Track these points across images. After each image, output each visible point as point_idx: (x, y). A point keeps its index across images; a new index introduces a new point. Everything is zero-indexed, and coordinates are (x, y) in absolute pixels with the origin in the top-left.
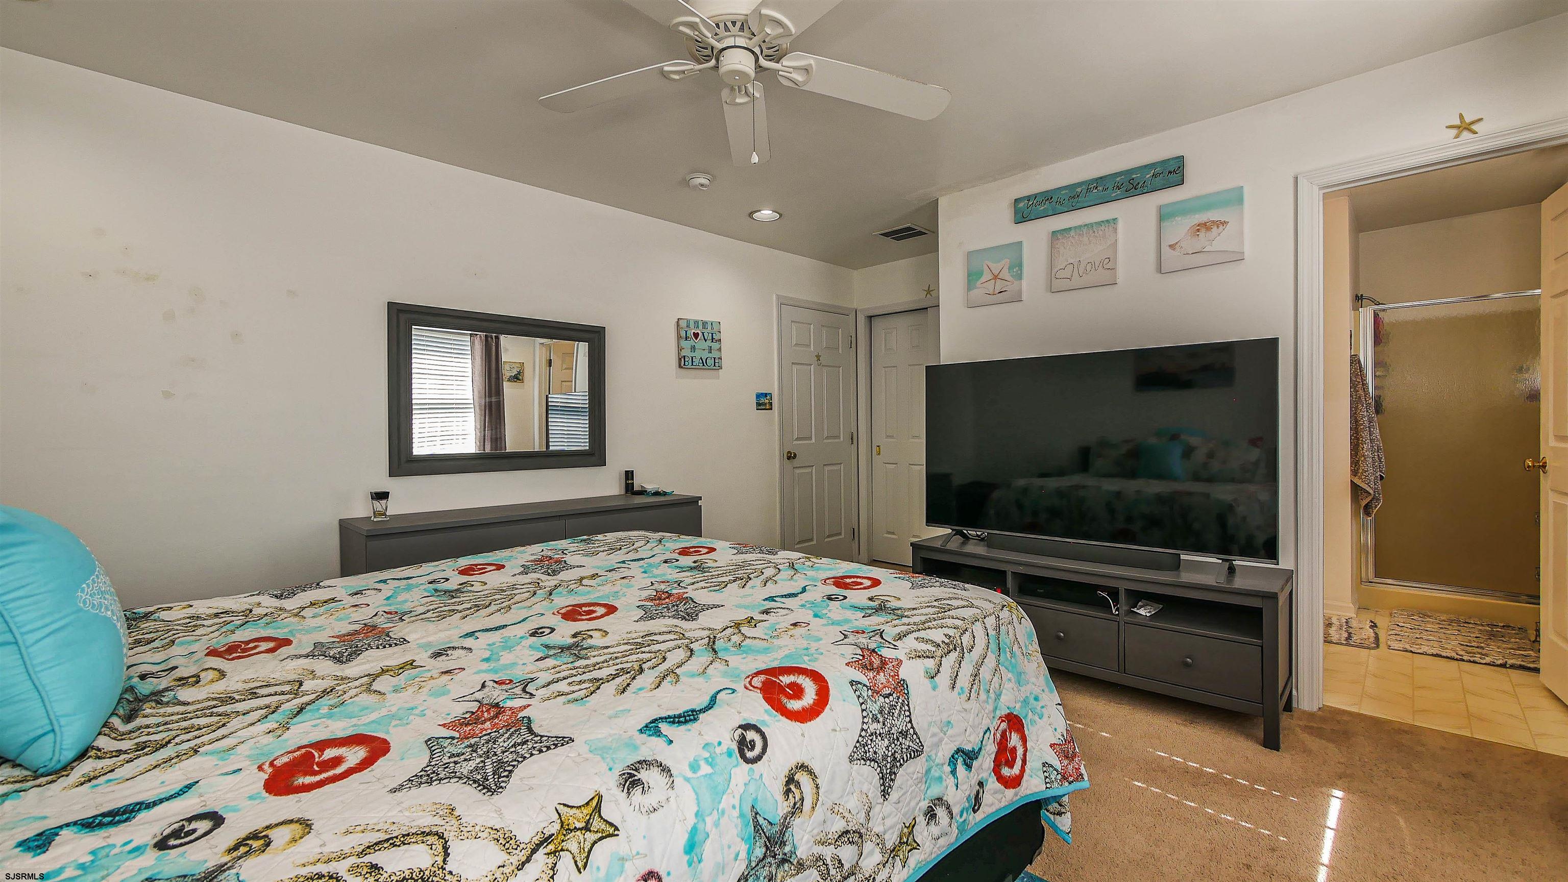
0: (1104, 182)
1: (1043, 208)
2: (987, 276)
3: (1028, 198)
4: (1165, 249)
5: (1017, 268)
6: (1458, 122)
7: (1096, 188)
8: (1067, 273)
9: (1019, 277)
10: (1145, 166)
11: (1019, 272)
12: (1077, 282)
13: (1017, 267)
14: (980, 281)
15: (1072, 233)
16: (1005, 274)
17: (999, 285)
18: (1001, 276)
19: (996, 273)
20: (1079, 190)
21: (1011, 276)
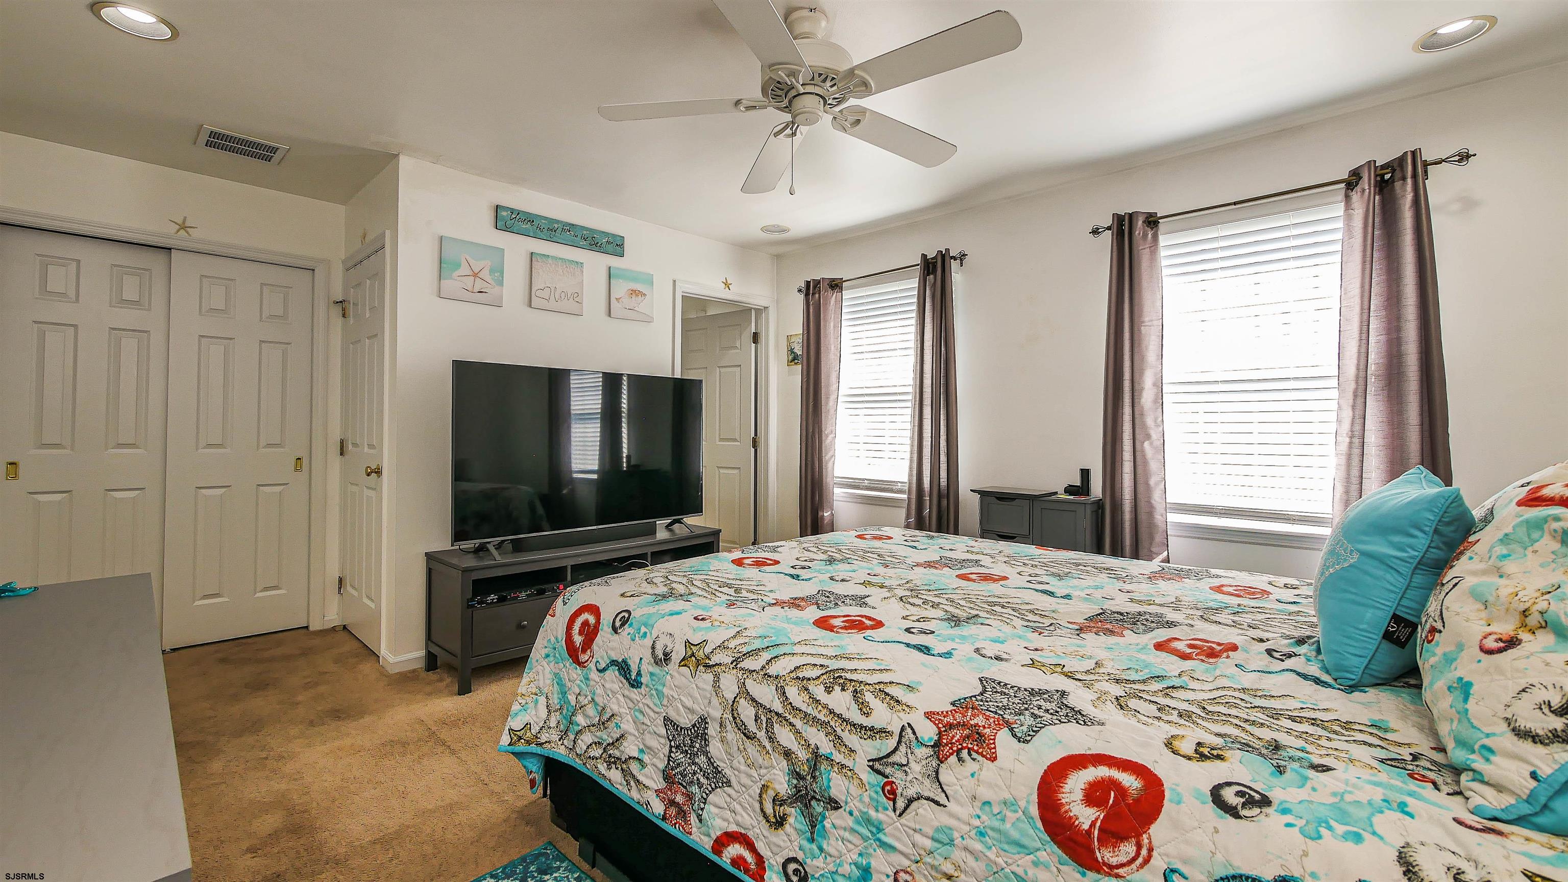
0: (575, 230)
1: (524, 226)
2: (464, 270)
3: (512, 211)
4: (613, 300)
5: (499, 274)
6: (729, 282)
7: (569, 231)
8: (545, 294)
9: (501, 283)
10: (603, 232)
11: (501, 278)
12: (552, 305)
13: (498, 271)
14: (456, 272)
15: (550, 261)
16: (485, 274)
17: (479, 285)
18: (480, 275)
19: (476, 271)
20: (556, 226)
21: (493, 279)
